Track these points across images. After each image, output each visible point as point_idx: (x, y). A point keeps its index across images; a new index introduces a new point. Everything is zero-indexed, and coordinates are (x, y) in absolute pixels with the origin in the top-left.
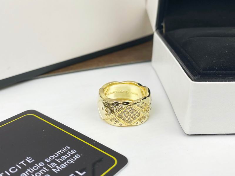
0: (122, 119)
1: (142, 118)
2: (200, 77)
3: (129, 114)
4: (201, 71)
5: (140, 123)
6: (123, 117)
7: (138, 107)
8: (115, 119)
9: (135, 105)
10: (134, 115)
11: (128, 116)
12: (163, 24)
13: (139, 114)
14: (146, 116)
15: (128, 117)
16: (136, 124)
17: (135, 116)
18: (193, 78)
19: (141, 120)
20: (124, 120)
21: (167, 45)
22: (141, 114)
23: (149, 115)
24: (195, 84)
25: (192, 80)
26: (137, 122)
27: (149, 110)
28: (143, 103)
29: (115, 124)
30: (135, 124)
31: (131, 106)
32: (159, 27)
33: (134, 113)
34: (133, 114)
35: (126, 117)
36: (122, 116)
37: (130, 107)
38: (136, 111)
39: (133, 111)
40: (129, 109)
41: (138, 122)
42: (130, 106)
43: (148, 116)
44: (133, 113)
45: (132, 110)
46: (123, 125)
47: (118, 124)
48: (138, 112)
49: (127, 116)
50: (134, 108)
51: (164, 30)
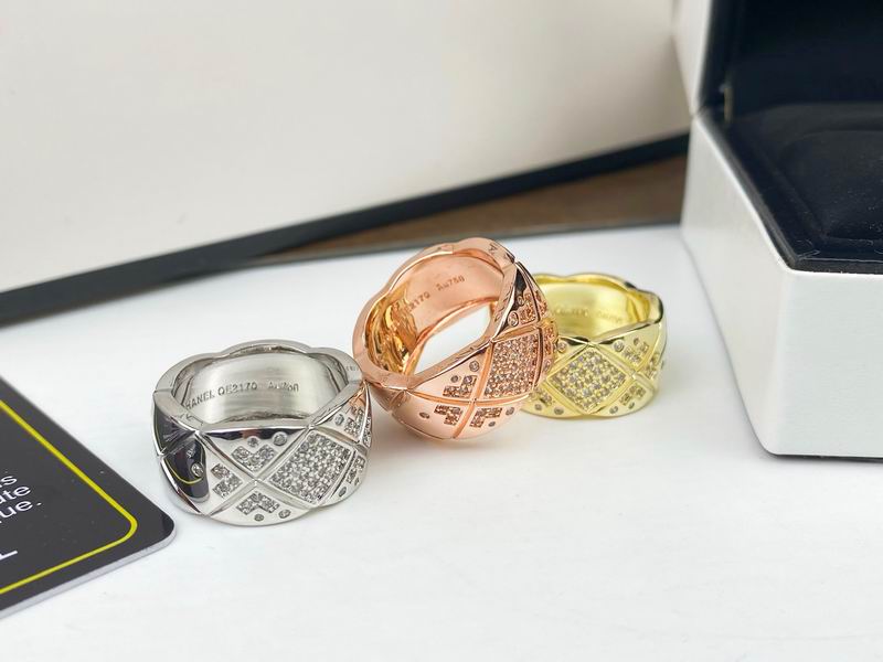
0: (563, 392)
1: (632, 390)
2: (817, 256)
3: (587, 377)
4: (824, 237)
5: (623, 409)
6: (566, 386)
7: (619, 355)
8: (540, 393)
9: (610, 348)
10: (606, 380)
11: (582, 383)
12: (726, 89)
13: (622, 377)
14: (645, 388)
15: (583, 386)
16: (612, 412)
17: (609, 383)
18: (793, 261)
19: (627, 398)
20: (570, 395)
21: (729, 159)
22: (627, 378)
23: (656, 387)
24: (798, 277)
25: (789, 265)
26: (613, 406)
27: (658, 367)
28: (636, 341)
29: (538, 408)
30: (606, 413)
31: (595, 350)
32: (711, 99)
33: (604, 375)
34: (600, 377)
35: (576, 384)
36: (564, 382)
37: (592, 354)
38: (610, 366)
39: (601, 366)
40: (588, 360)
41: (617, 404)
42: (590, 349)
43: (655, 392)
44: (601, 372)
45: (598, 362)
46: (567, 413)
47: (547, 410)
48: (617, 371)
49: (579, 382)
50: (604, 357)
51: (727, 109)
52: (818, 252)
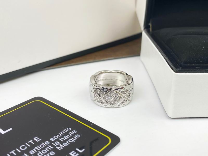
4: (182, 64)
12: (150, 24)
18: (175, 70)
21: (153, 42)
24: (177, 75)
32: (147, 27)
51: (151, 29)
52: (181, 68)
